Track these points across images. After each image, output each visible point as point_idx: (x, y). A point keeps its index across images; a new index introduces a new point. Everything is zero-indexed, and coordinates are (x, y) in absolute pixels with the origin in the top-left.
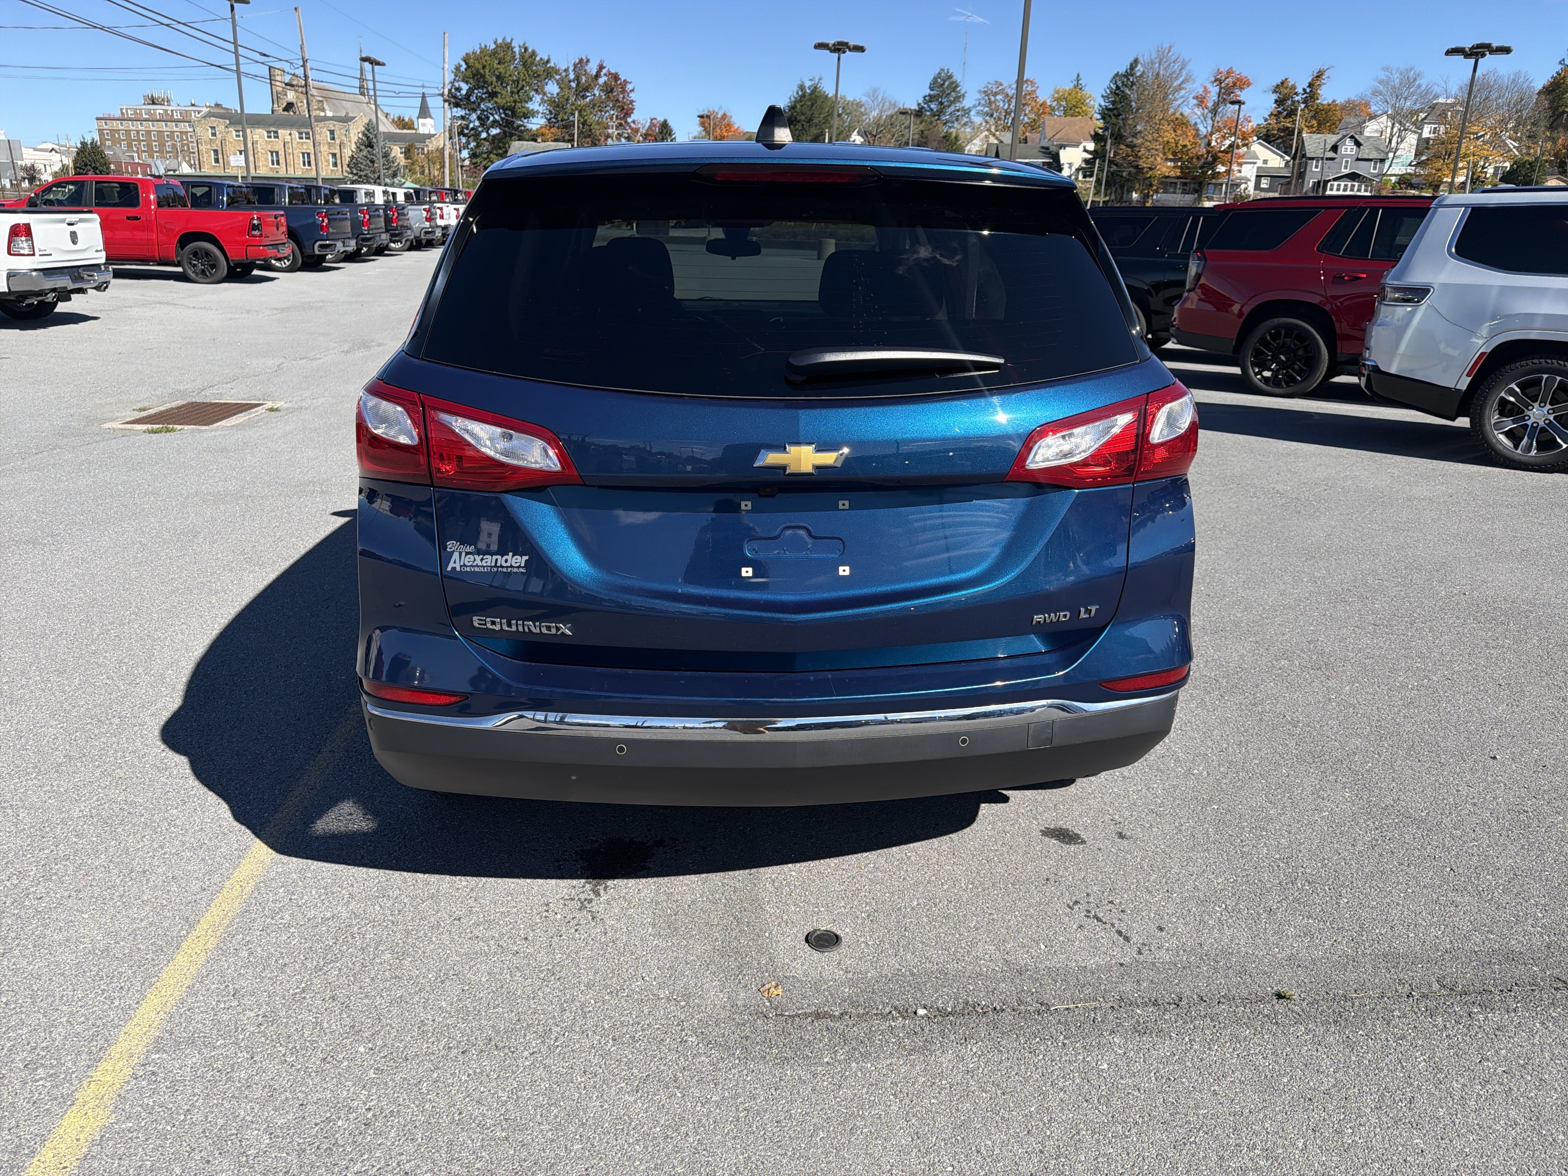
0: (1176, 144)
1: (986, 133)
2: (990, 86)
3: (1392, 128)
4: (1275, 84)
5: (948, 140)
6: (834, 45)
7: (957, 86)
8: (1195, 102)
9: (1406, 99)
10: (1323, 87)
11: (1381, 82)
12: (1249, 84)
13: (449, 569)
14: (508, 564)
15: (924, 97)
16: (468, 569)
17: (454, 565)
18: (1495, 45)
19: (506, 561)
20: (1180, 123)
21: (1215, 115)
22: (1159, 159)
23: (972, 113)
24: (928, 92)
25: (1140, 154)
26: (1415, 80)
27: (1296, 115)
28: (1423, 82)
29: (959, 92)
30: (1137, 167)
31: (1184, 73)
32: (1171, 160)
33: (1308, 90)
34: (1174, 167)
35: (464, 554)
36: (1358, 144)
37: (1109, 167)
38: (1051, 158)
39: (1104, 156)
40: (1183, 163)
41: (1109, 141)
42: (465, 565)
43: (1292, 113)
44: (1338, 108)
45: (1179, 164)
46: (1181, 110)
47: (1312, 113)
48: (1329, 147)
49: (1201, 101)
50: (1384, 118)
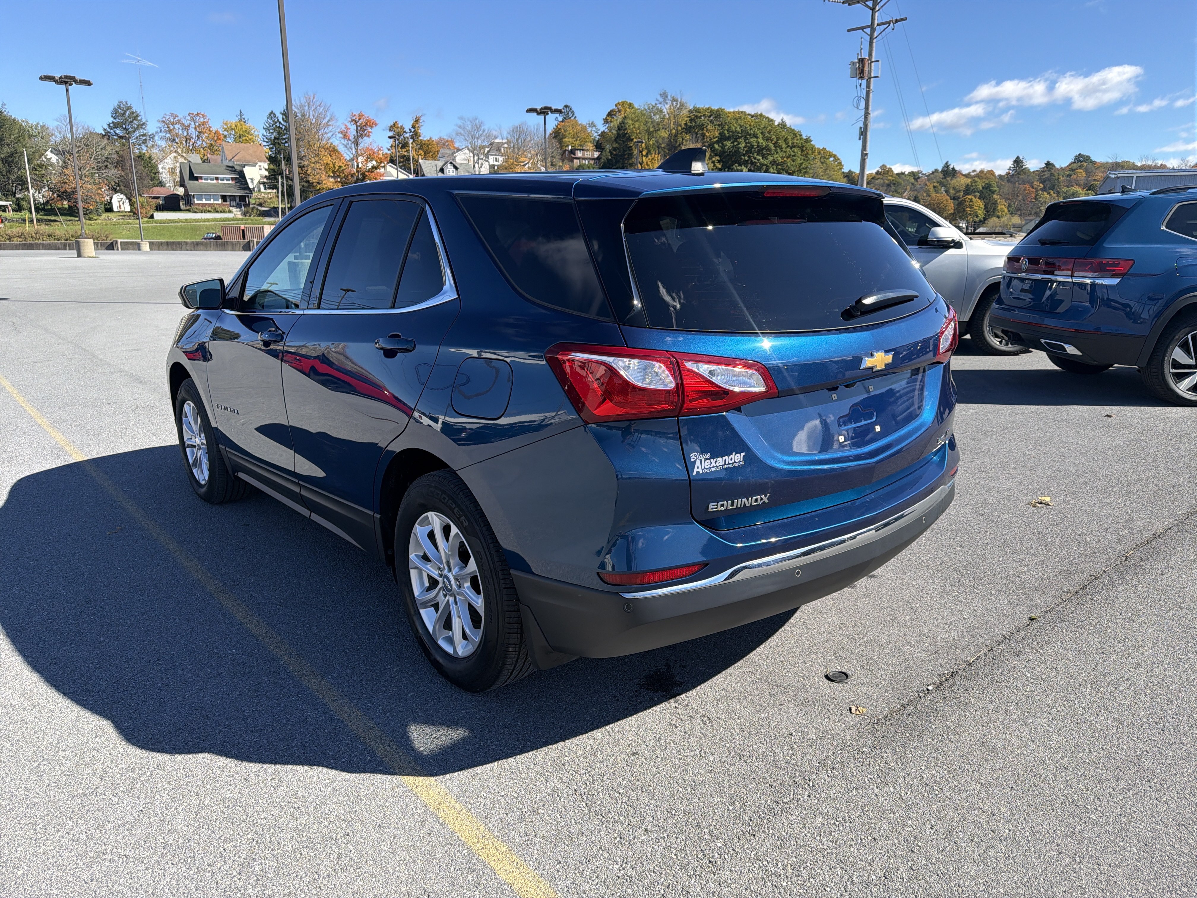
0: (334, 165)
1: (175, 154)
2: (167, 117)
3: (474, 158)
4: (389, 125)
5: (143, 159)
6: (61, 78)
7: (137, 116)
8: (341, 135)
9: (478, 138)
10: (422, 128)
11: (460, 127)
12: (376, 124)
13: (695, 473)
14: (733, 461)
15: (109, 125)
16: (708, 471)
17: (698, 470)
18: (553, 108)
19: (731, 459)
20: (333, 151)
21: (357, 145)
22: (323, 176)
23: (156, 138)
24: (111, 120)
25: (308, 172)
26: (480, 126)
27: (409, 147)
28: (486, 127)
29: (141, 120)
30: (308, 182)
31: (328, 114)
32: (332, 177)
33: (413, 130)
34: (336, 182)
35: (703, 460)
36: (456, 168)
37: (287, 181)
38: (237, 174)
39: (283, 174)
40: (341, 179)
41: (283, 163)
42: (705, 468)
43: (405, 145)
44: (434, 143)
45: (339, 180)
46: (331, 141)
47: (419, 146)
48: (438, 169)
49: (345, 136)
50: (467, 151)
